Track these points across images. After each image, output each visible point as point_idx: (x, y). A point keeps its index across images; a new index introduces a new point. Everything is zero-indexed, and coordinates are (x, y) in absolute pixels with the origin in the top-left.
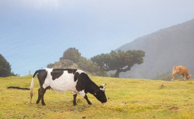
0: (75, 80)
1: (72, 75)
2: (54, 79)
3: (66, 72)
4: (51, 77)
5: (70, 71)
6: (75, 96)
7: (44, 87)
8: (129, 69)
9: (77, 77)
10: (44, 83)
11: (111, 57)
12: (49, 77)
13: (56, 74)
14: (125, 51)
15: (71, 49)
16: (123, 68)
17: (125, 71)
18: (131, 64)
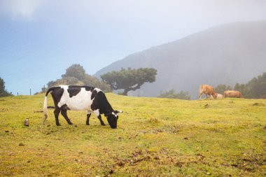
0: (92, 99)
1: (90, 93)
2: (71, 96)
3: (83, 90)
4: (68, 94)
5: (88, 88)
6: (89, 116)
7: (60, 105)
8: (138, 87)
9: (94, 95)
10: (59, 101)
11: (124, 75)
12: (66, 94)
13: (73, 91)
14: (137, 69)
15: (76, 65)
16: (133, 87)
17: (134, 89)
18: (141, 82)
